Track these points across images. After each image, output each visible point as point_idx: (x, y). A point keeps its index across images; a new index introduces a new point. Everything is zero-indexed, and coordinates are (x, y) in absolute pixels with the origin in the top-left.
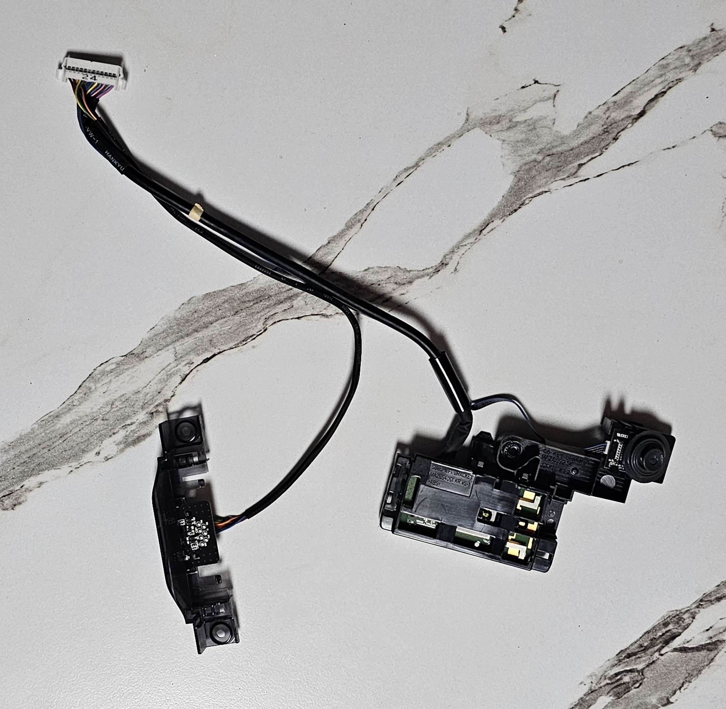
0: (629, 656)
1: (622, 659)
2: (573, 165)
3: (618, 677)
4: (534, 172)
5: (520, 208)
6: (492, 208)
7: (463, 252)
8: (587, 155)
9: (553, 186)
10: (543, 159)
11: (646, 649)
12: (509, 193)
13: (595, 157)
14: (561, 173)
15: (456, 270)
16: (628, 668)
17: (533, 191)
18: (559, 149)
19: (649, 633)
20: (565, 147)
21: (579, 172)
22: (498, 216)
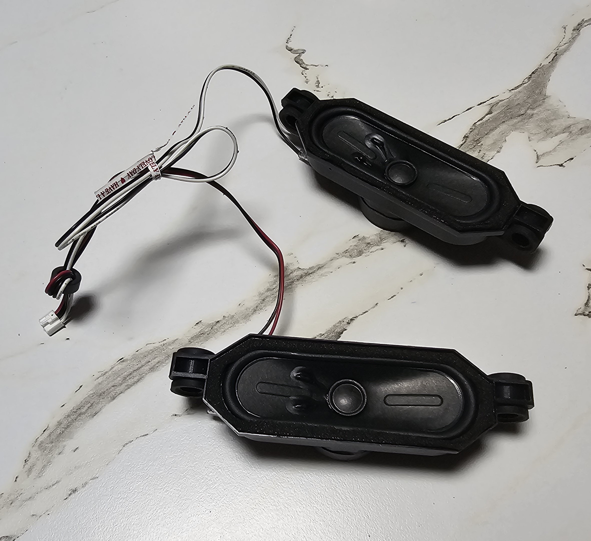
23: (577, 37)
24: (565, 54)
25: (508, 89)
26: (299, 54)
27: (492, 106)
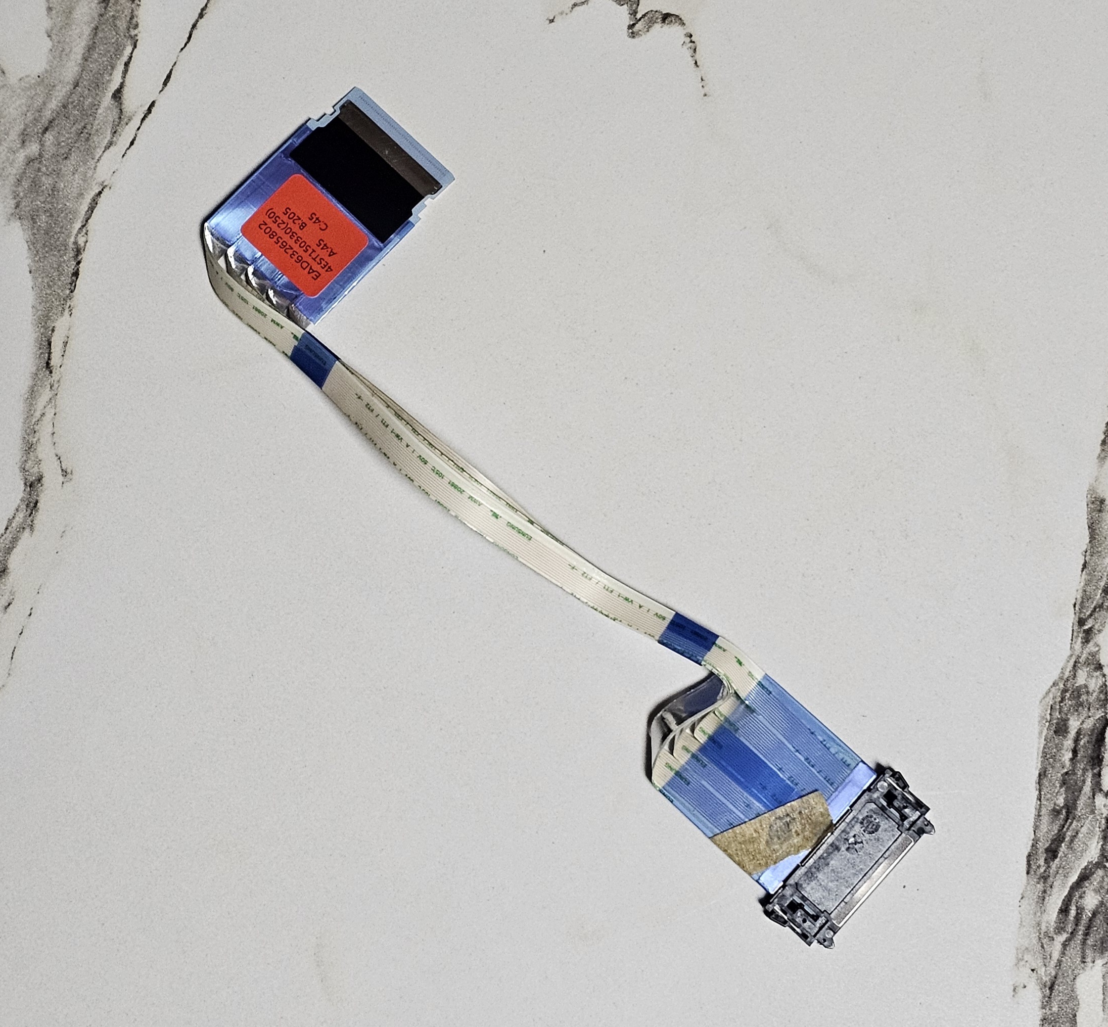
0: (1052, 853)
1: (1045, 871)
2: (102, 106)
3: (1073, 912)
4: (47, 182)
5: (79, 263)
6: (31, 309)
7: (50, 430)
8: (113, 68)
9: (103, 172)
10: (42, 145)
11: (1070, 809)
12: (36, 255)
13: (130, 58)
14: (95, 138)
15: (65, 473)
16: (1074, 878)
17: (75, 212)
18: (54, 104)
19: (1045, 775)
20: (60, 93)
21: (123, 107)
22: (54, 311)
23: (25, 458)
24: (29, 382)
25: (110, 188)
26: (639, 16)
27: (121, 118)
